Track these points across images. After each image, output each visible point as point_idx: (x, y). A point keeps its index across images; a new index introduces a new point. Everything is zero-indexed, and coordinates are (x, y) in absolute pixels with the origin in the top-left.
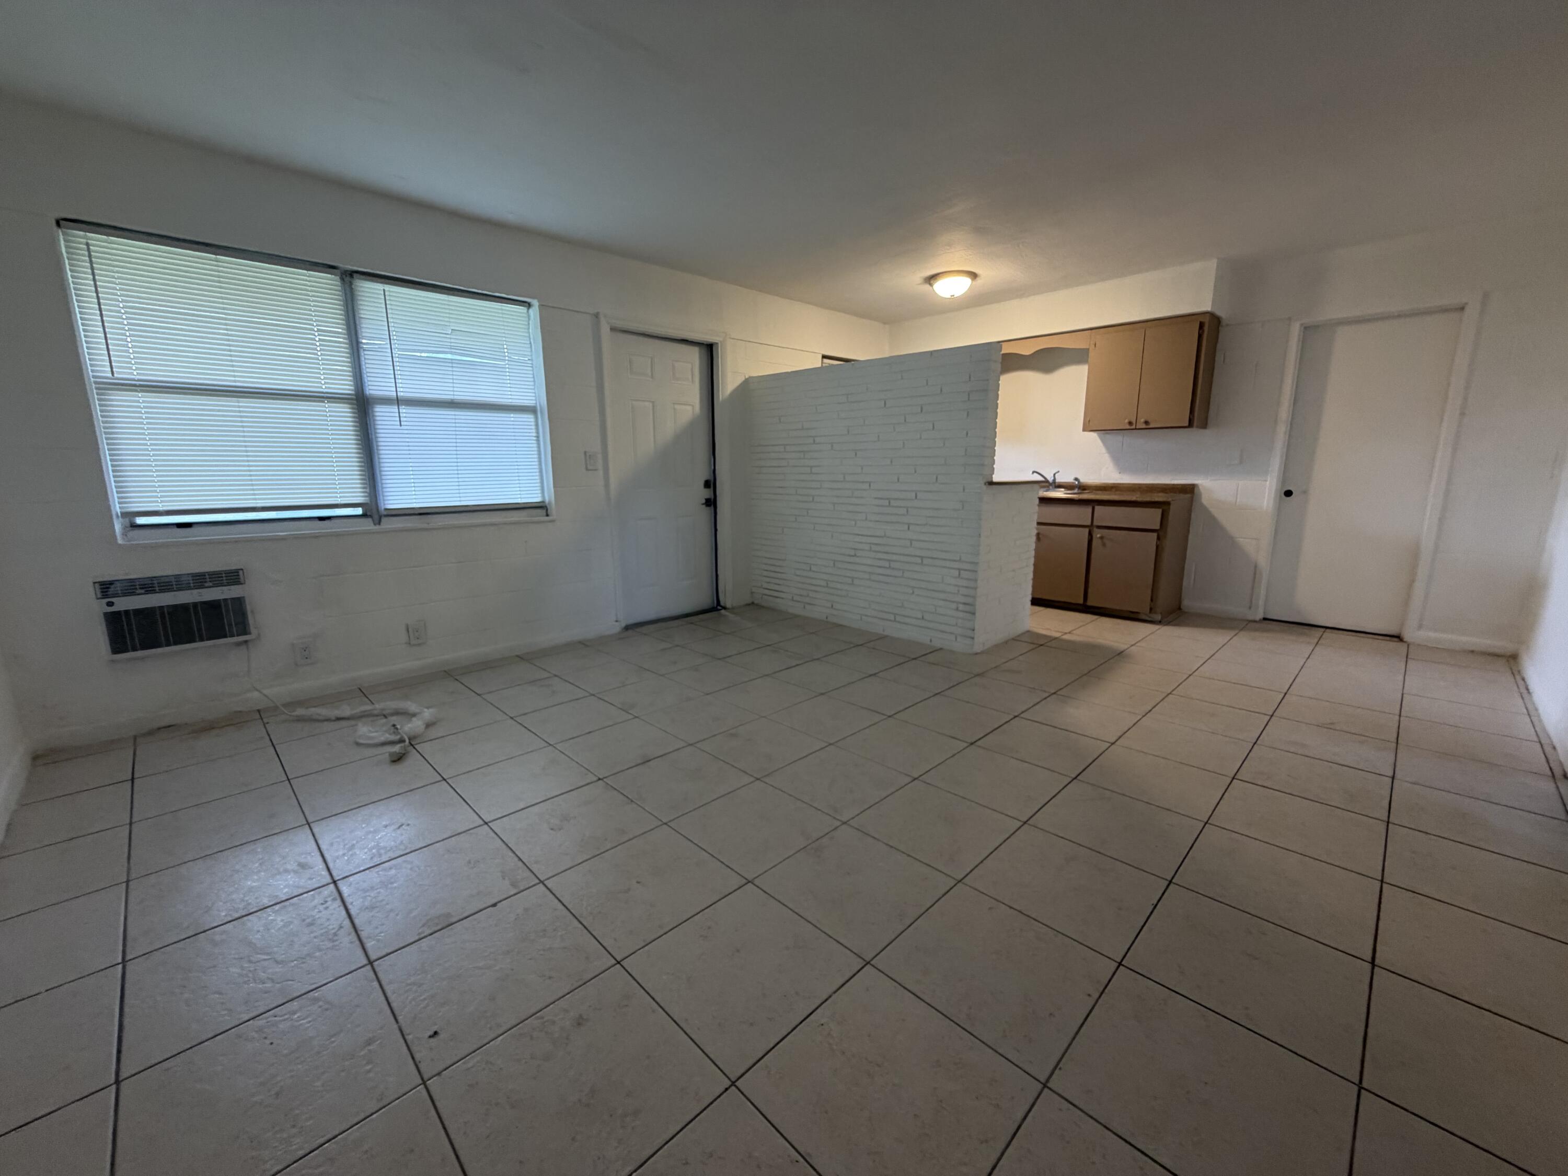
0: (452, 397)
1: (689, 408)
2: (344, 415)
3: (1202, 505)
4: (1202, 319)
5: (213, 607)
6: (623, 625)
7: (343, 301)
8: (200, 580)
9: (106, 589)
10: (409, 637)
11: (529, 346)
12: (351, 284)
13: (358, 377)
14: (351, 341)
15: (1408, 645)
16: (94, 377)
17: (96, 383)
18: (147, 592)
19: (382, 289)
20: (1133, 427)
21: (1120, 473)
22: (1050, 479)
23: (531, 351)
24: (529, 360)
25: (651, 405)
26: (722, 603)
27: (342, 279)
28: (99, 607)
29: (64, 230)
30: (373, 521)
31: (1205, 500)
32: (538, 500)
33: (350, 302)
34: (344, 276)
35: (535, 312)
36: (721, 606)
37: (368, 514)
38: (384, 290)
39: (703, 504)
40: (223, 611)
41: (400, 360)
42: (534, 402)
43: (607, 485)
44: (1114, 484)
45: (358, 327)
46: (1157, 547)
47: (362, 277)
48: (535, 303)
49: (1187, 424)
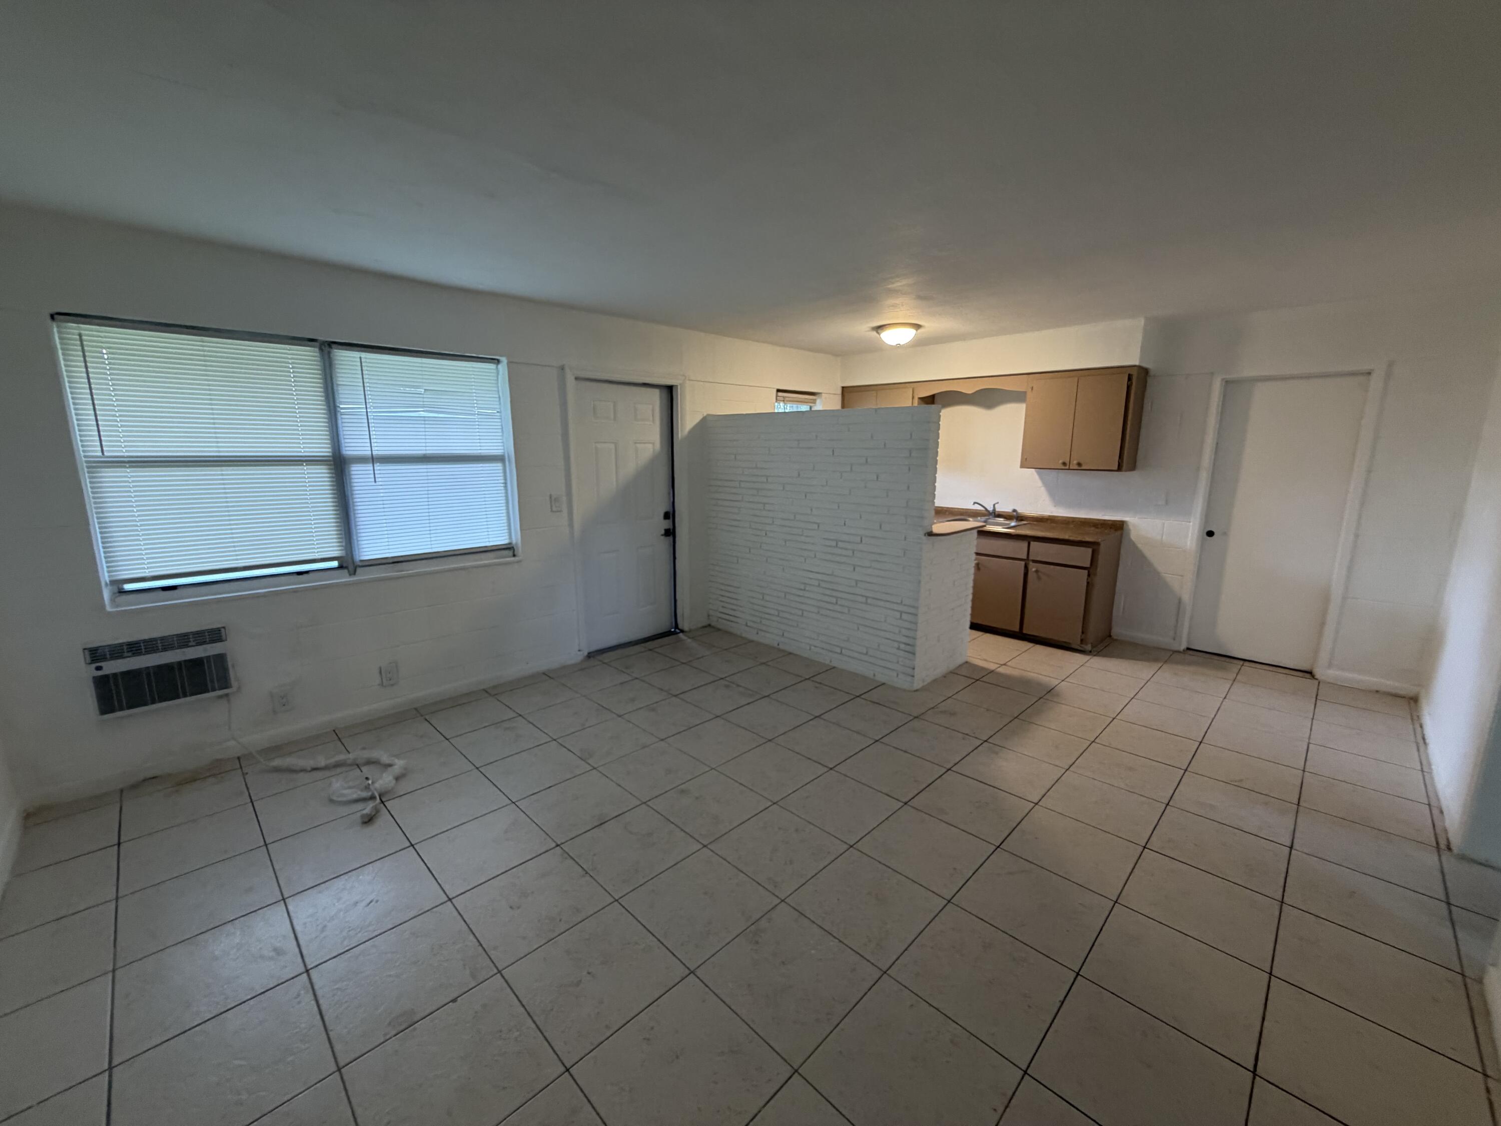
0: (424, 452)
1: (650, 446)
2: (321, 476)
3: (1130, 540)
4: (1129, 371)
5: (197, 663)
6: (586, 654)
7: (321, 370)
8: (183, 640)
9: (95, 655)
10: (382, 679)
11: (497, 399)
12: (329, 353)
13: (336, 440)
14: (329, 406)
15: (1319, 683)
16: (85, 457)
17: (87, 462)
18: (134, 655)
19: (359, 356)
20: (1067, 467)
21: (1055, 506)
22: (990, 509)
23: (500, 404)
24: (498, 412)
25: (612, 446)
26: (680, 626)
27: (321, 350)
28: (90, 672)
29: (59, 323)
30: (349, 571)
31: (1133, 536)
32: (506, 542)
33: (328, 371)
34: (323, 347)
35: (503, 368)
36: (679, 629)
37: (344, 565)
38: (360, 358)
39: (662, 535)
40: (206, 667)
41: (375, 421)
42: (502, 451)
43: (571, 525)
44: (1050, 516)
45: (336, 393)
46: (1088, 583)
47: (340, 347)
48: (504, 360)
49: (1116, 468)
